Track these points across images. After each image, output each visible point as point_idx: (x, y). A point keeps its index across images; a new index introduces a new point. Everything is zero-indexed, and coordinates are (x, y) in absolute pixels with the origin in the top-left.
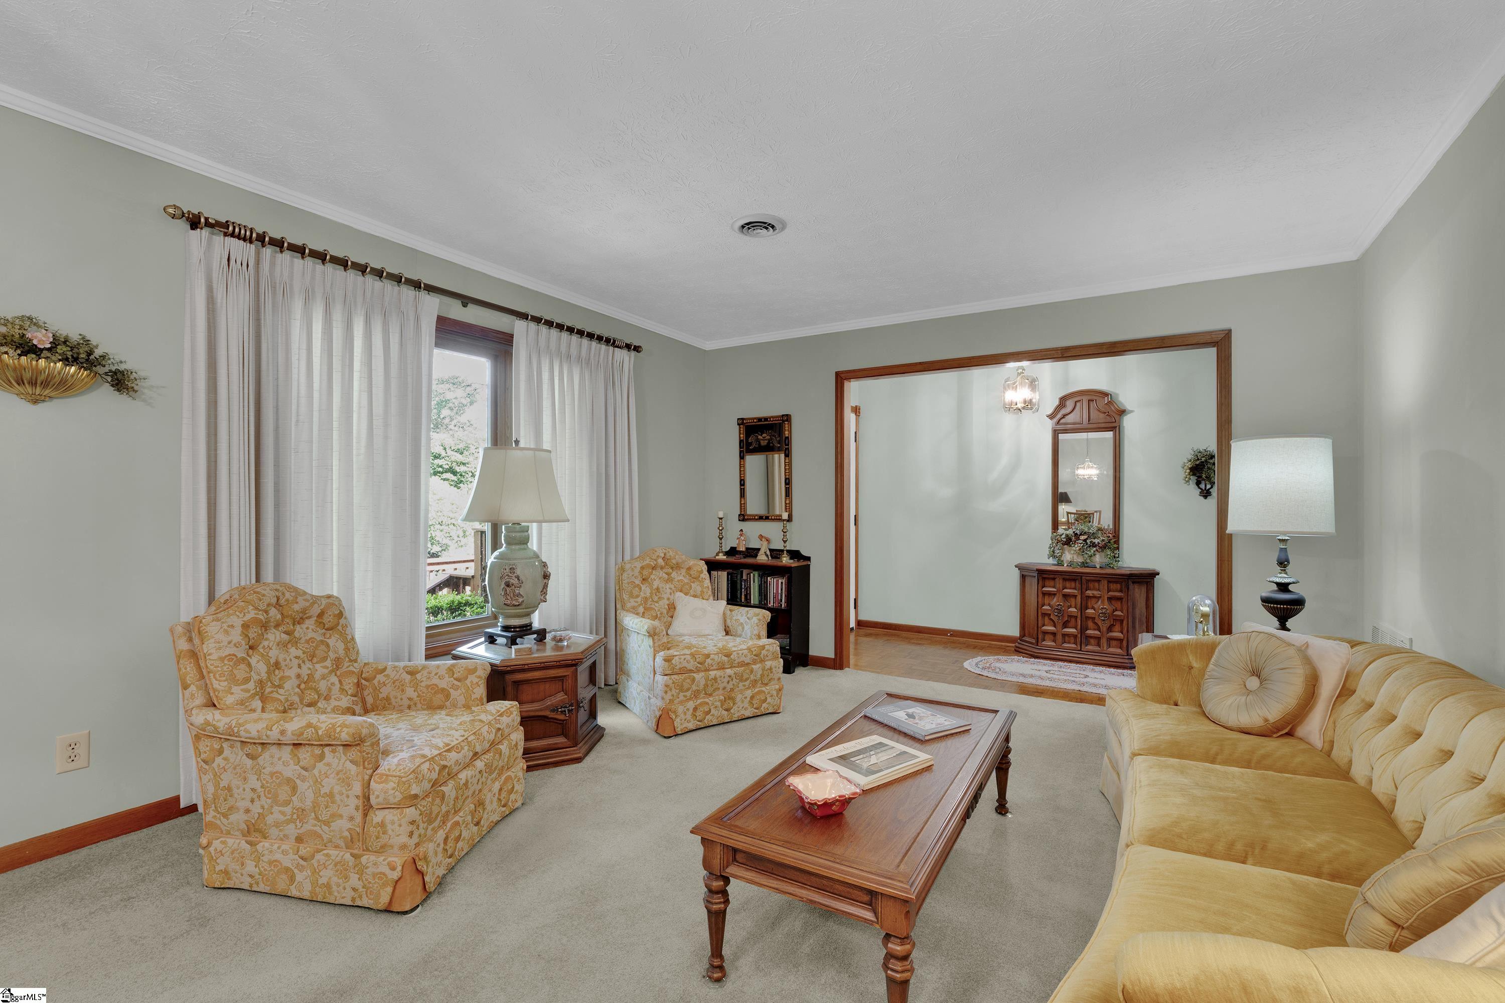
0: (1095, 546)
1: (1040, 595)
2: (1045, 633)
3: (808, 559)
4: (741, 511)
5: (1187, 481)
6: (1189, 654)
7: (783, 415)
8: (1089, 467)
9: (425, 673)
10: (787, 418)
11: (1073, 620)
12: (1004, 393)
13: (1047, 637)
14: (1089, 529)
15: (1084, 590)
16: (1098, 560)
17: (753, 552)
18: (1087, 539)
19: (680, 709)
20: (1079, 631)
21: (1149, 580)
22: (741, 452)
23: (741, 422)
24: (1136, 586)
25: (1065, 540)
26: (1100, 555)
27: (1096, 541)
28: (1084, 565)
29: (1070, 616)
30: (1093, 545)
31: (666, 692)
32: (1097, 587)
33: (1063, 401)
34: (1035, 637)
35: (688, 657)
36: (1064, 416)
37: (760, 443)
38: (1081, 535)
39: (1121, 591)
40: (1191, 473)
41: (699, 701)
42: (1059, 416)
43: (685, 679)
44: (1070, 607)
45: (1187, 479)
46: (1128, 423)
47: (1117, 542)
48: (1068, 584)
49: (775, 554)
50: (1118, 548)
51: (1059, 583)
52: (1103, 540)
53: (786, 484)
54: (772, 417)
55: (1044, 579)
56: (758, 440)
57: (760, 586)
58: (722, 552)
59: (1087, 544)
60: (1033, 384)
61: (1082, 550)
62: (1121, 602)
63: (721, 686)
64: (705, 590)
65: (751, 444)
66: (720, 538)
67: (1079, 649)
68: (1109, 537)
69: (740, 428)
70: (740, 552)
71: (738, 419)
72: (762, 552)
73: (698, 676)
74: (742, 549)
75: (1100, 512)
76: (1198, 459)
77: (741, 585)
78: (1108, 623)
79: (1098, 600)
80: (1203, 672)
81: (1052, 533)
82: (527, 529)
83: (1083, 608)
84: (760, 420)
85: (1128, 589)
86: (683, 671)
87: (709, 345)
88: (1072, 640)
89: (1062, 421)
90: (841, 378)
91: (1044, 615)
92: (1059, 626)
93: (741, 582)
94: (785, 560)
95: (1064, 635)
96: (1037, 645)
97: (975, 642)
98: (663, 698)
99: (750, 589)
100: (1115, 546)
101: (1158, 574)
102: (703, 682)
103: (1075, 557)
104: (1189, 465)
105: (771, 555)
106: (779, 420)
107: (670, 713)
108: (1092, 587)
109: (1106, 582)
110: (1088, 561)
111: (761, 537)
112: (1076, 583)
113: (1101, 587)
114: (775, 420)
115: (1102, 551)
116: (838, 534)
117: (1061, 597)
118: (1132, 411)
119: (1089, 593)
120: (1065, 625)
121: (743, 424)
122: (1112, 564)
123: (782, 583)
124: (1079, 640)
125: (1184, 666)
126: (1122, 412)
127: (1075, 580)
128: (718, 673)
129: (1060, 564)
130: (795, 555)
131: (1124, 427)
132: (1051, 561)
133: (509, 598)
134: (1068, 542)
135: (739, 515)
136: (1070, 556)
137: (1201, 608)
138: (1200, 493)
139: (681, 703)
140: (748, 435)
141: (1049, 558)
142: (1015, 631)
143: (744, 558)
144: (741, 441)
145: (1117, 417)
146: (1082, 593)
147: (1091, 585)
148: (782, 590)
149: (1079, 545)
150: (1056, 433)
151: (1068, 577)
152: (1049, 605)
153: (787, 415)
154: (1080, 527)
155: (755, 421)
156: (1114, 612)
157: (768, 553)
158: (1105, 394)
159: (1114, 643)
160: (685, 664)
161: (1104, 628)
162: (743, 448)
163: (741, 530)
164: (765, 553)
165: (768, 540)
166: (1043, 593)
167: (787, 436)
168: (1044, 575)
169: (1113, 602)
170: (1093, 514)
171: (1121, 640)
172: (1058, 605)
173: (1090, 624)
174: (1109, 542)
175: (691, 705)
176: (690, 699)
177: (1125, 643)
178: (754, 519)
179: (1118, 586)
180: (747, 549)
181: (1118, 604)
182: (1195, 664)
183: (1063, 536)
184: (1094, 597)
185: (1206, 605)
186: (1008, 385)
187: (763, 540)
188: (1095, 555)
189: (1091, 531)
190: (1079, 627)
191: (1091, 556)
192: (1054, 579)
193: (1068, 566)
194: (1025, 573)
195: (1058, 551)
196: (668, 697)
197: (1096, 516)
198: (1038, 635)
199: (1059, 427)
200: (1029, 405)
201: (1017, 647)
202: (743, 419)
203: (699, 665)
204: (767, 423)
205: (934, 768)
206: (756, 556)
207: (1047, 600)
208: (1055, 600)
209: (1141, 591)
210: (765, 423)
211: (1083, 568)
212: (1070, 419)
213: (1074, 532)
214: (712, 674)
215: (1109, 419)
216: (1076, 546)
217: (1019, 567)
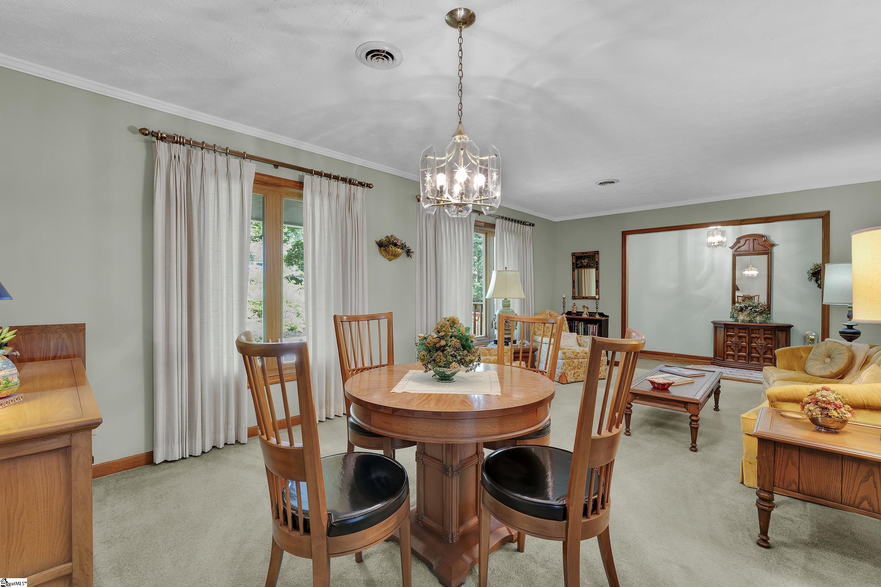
0: (757, 312)
1: (726, 337)
2: (728, 355)
3: (608, 316)
4: (573, 295)
5: (810, 280)
6: (801, 351)
7: (595, 252)
8: (751, 270)
9: (493, 350)
10: (597, 253)
11: (744, 349)
12: (707, 238)
13: (729, 357)
14: (753, 304)
15: (750, 334)
16: (758, 319)
17: (580, 313)
18: (752, 309)
19: (569, 373)
20: (747, 354)
21: (787, 329)
22: (573, 268)
23: (573, 254)
24: (780, 333)
25: (739, 309)
26: (759, 317)
27: (757, 310)
28: (750, 321)
29: (742, 347)
30: (756, 312)
31: (563, 366)
32: (758, 333)
33: (739, 240)
34: (723, 357)
35: (571, 353)
36: (739, 248)
37: (583, 264)
38: (749, 307)
39: (771, 334)
40: (812, 276)
41: (575, 371)
42: (736, 247)
43: (570, 361)
44: (742, 342)
45: (810, 279)
46: (775, 250)
47: (769, 310)
48: (741, 331)
49: (591, 314)
50: (770, 313)
51: (736, 331)
52: (761, 309)
53: (596, 282)
54: (589, 252)
55: (728, 328)
56: (581, 262)
57: (584, 329)
58: (565, 313)
59: (752, 311)
60: (723, 234)
61: (749, 314)
62: (772, 340)
63: (584, 366)
64: (566, 328)
65: (578, 264)
66: (563, 307)
67: (748, 363)
68: (765, 308)
69: (573, 257)
70: (574, 313)
71: (572, 253)
72: (585, 313)
73: (575, 361)
74: (575, 312)
75: (759, 296)
76: (817, 269)
77: (575, 328)
78: (763, 351)
79: (758, 339)
80: (806, 358)
81: (732, 306)
82: (509, 301)
83: (750, 342)
84: (583, 253)
85: (775, 333)
86: (570, 358)
87: (556, 220)
88: (743, 358)
89: (738, 250)
90: (625, 234)
91: (728, 346)
92: (736, 352)
93: (575, 326)
94: (597, 317)
95: (739, 356)
96: (724, 361)
97: (688, 360)
98: (562, 368)
99: (579, 330)
100: (768, 312)
101: (793, 326)
102: (577, 363)
103: (745, 317)
104: (811, 271)
105: (589, 315)
106: (593, 254)
107: (565, 374)
108: (755, 332)
109: (763, 330)
110: (753, 320)
111: (584, 307)
112: (745, 330)
113: (760, 332)
114: (591, 254)
115: (761, 315)
116: (623, 305)
117: (737, 337)
118: (778, 245)
119: (753, 335)
120: (740, 351)
121: (574, 255)
122: (766, 321)
123: (596, 327)
124: (747, 359)
125: (799, 356)
126: (773, 245)
127: (745, 329)
128: (583, 360)
129: (737, 320)
130: (601, 314)
131: (774, 252)
132: (731, 320)
133: (506, 327)
134: (741, 310)
135: (572, 297)
136: (742, 317)
137: (810, 337)
138: (818, 286)
139: (569, 370)
140: (577, 260)
141: (730, 318)
142: (711, 355)
143: (576, 316)
144: (573, 263)
145: (770, 248)
146: (749, 336)
147: (754, 332)
148: (595, 330)
149: (748, 312)
150: (734, 257)
151: (741, 327)
152: (730, 341)
153: (597, 251)
154: (747, 303)
155: (581, 254)
156: (767, 345)
157: (588, 314)
158: (763, 236)
159: (767, 360)
160: (570, 356)
161: (761, 352)
162: (574, 266)
163: (574, 303)
164: (587, 314)
165: (587, 308)
166: (727, 335)
167: (597, 261)
168: (727, 327)
169: (767, 340)
170: (754, 297)
171: (771, 359)
172: (736, 341)
173: (754, 351)
174: (765, 310)
175: (573, 372)
176: (572, 369)
177: (773, 360)
178: (580, 298)
179: (770, 332)
180: (577, 312)
181: (770, 341)
182: (804, 356)
183: (739, 307)
184: (756, 337)
185: (812, 335)
186: (710, 234)
187: (585, 308)
188: (756, 317)
189: (754, 305)
190: (747, 352)
191: (754, 317)
192: (733, 328)
193: (741, 322)
194: (716, 326)
195: (736, 315)
196: (564, 368)
197: (756, 298)
198: (724, 356)
199: (736, 253)
200: (721, 244)
201: (712, 362)
202: (574, 253)
203: (575, 356)
204: (587, 255)
205: (694, 383)
206: (581, 315)
207: (729, 339)
208: (734, 338)
209: (783, 335)
210: (586, 255)
211: (750, 323)
212: (743, 248)
213: (745, 305)
214: (581, 360)
215: (765, 249)
216: (746, 312)
217: (714, 323)
